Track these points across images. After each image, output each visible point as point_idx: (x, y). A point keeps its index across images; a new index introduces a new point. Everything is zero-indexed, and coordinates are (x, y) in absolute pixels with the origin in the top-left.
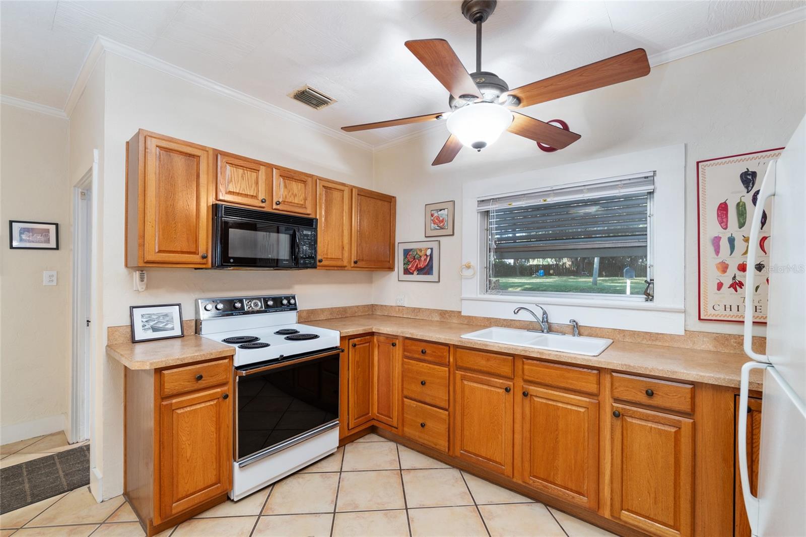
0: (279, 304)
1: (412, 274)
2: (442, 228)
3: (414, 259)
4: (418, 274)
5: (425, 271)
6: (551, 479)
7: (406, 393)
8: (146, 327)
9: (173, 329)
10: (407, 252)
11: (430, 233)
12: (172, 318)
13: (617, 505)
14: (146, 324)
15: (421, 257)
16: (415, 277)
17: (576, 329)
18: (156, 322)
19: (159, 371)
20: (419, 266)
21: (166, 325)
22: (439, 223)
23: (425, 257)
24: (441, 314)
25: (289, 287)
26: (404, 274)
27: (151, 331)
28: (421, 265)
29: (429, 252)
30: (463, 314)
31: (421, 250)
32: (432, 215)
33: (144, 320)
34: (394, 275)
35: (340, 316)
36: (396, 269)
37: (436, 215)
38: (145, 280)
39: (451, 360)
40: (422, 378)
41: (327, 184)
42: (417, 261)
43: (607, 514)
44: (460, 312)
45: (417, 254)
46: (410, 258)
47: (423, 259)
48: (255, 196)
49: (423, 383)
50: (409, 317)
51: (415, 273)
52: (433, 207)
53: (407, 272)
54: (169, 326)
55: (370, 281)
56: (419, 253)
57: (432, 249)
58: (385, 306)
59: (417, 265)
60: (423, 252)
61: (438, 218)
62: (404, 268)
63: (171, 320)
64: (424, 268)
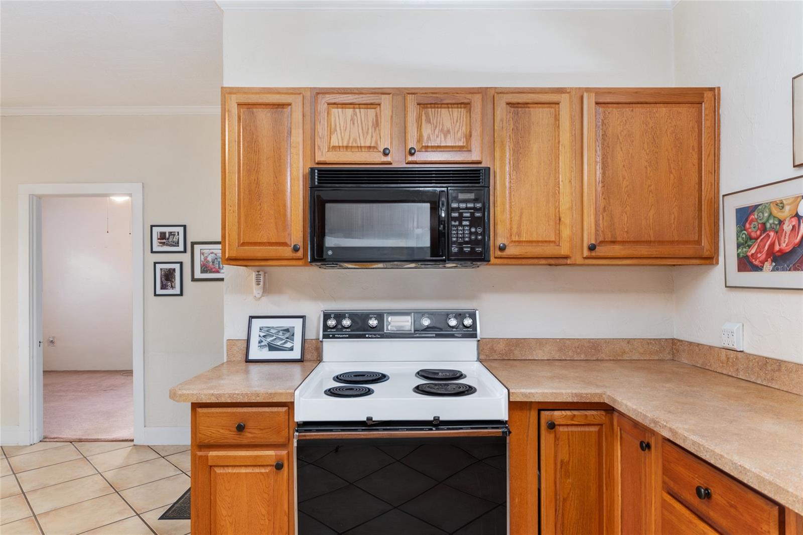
0: (441, 325)
1: (760, 269)
3: (764, 229)
4: (775, 269)
5: (796, 258)
8: (262, 344)
9: (291, 349)
10: (744, 215)
12: (293, 335)
14: (263, 339)
15: (781, 222)
16: (768, 276)
18: (274, 338)
20: (777, 248)
21: (285, 343)
23: (794, 221)
26: (740, 270)
27: (267, 349)
28: (785, 245)
31: (781, 205)
33: (262, 334)
35: (583, 357)
36: (721, 259)
38: (262, 283)
42: (772, 234)
45: (771, 214)
46: (753, 229)
47: (787, 227)
48: (374, 147)
50: (753, 380)
51: (768, 266)
53: (746, 264)
54: (289, 345)
56: (775, 212)
58: (698, 345)
59: (772, 245)
60: (787, 208)
62: (738, 255)
63: (291, 337)
64: (793, 251)
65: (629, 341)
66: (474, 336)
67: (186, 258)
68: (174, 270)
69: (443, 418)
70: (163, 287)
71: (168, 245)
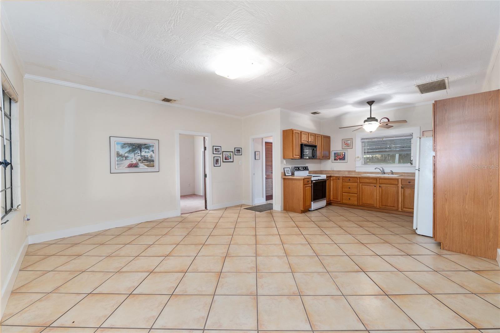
0: (306, 169)
1: (337, 160)
2: (348, 146)
5: (342, 159)
6: (387, 205)
7: (343, 191)
10: (335, 154)
11: (343, 148)
13: (402, 207)
15: (341, 155)
16: (339, 161)
17: (392, 173)
19: (304, 179)
22: (347, 145)
24: (348, 172)
25: (305, 164)
27: (287, 173)
28: (341, 157)
29: (344, 154)
30: (356, 171)
31: (341, 153)
32: (345, 142)
34: (330, 161)
36: (331, 159)
37: (346, 142)
38: (285, 161)
39: (358, 181)
40: (349, 187)
41: (318, 135)
43: (400, 210)
44: (355, 171)
48: (306, 141)
49: (349, 188)
50: (336, 173)
51: (339, 160)
52: (346, 140)
53: (335, 159)
55: (320, 163)
57: (345, 153)
58: (327, 170)
61: (347, 143)
63: (289, 171)
64: (342, 158)
65: (318, 171)
66: (308, 170)
67: (221, 156)
68: (218, 159)
69: (319, 179)
70: (216, 164)
71: (217, 152)
